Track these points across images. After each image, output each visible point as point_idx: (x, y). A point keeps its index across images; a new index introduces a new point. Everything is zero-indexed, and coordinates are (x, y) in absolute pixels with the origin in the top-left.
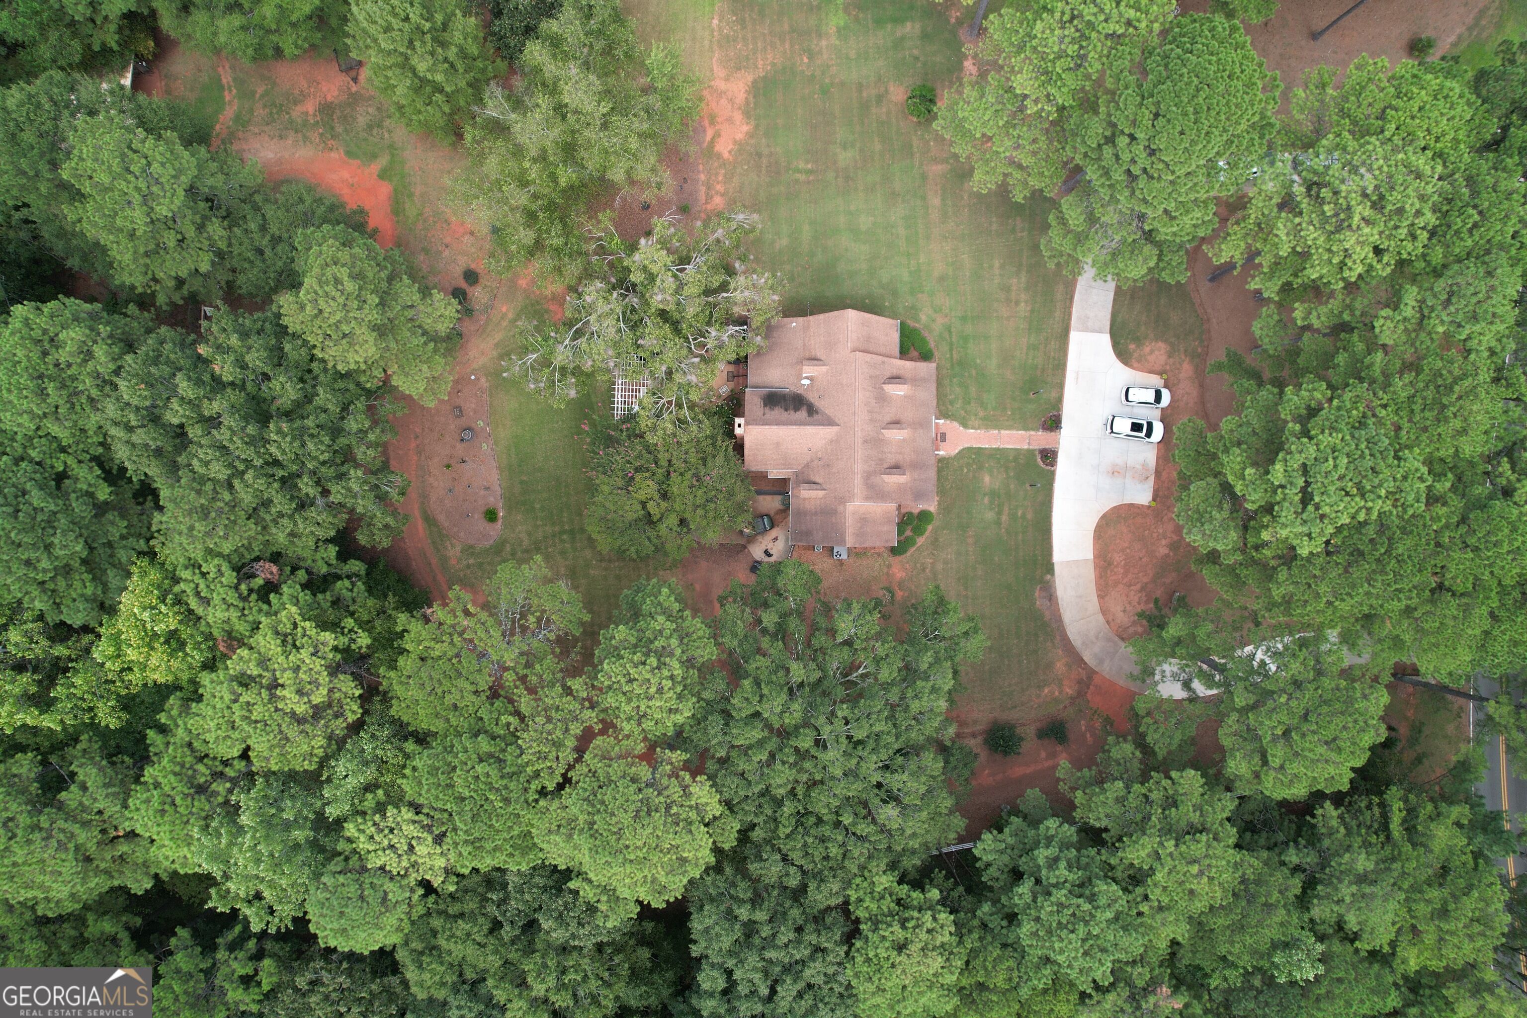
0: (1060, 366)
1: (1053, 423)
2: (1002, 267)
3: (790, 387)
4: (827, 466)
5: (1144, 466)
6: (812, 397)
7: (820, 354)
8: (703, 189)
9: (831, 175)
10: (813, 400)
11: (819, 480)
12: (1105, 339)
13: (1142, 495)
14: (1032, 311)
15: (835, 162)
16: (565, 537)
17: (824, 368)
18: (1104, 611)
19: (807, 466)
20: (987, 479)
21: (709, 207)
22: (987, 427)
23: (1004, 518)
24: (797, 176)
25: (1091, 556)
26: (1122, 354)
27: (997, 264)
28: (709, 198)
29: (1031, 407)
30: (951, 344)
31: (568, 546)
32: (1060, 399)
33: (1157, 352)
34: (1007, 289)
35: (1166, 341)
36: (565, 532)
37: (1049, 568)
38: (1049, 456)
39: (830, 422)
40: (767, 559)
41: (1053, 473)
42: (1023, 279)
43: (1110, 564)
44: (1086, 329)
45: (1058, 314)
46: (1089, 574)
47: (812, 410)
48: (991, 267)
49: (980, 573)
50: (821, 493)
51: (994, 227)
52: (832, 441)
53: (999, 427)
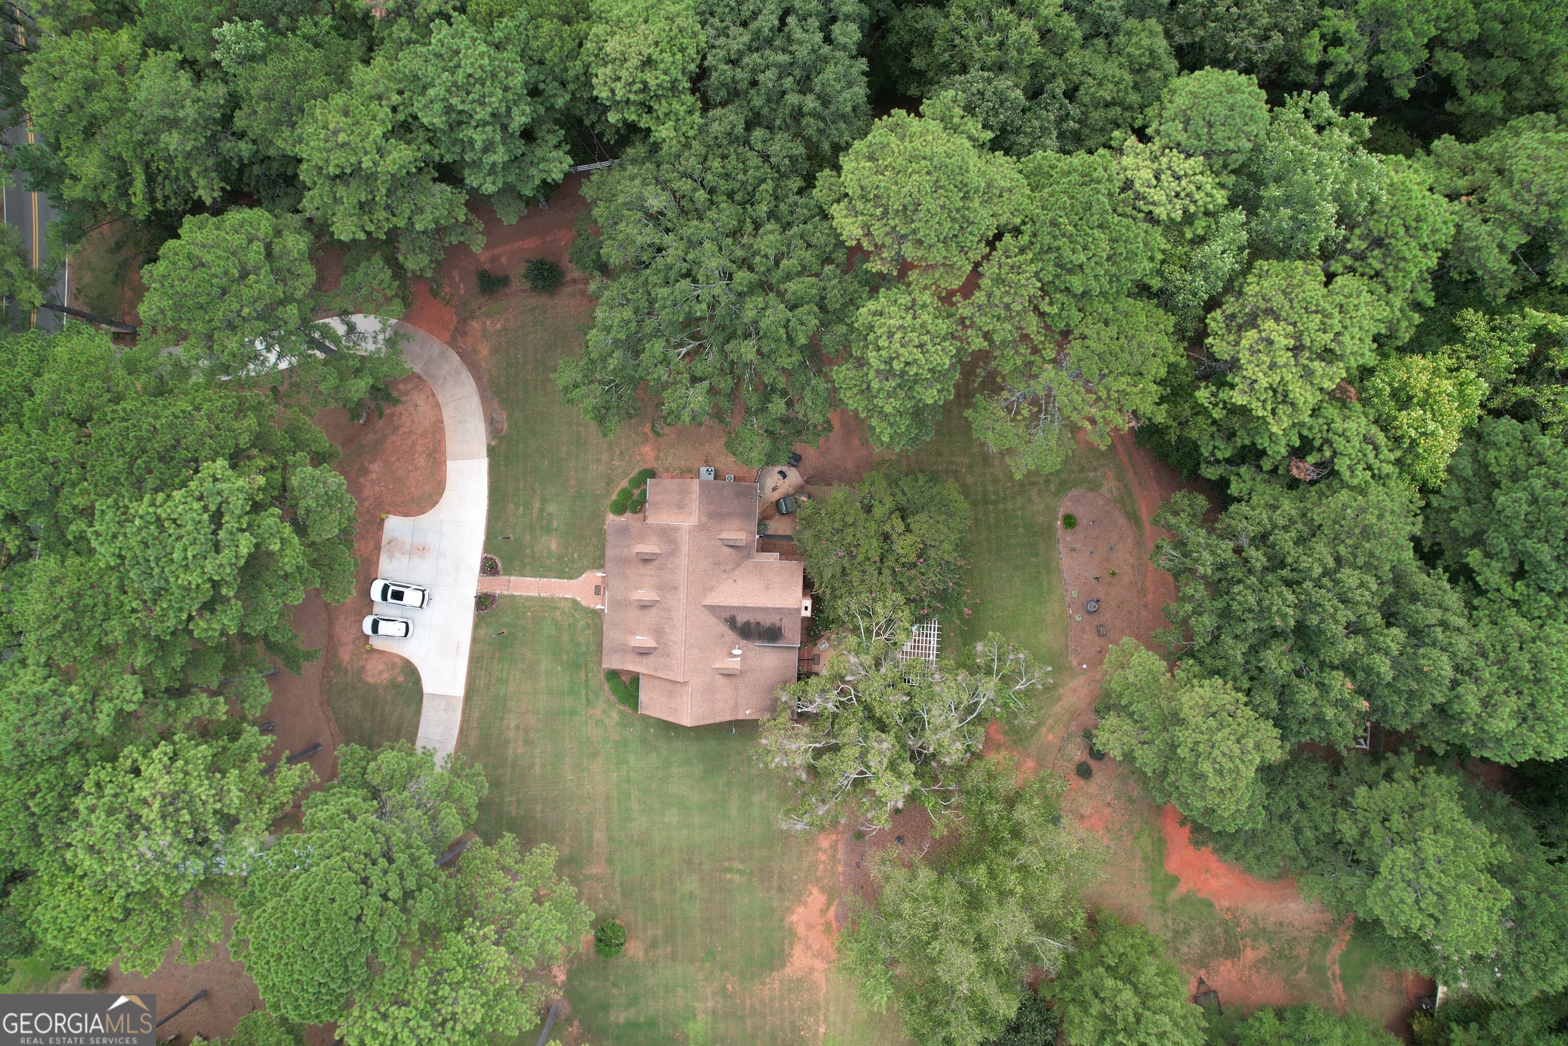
0: (475, 661)
1: (484, 602)
2: (532, 766)
3: (754, 646)
4: (717, 564)
5: (391, 556)
6: (731, 636)
7: (722, 681)
8: (840, 856)
9: (706, 867)
10: (730, 633)
11: (725, 549)
12: (427, 688)
13: (394, 525)
14: (502, 718)
15: (702, 880)
16: (993, 497)
17: (717, 665)
18: (437, 406)
19: (738, 565)
20: (554, 546)
21: (834, 837)
22: (552, 599)
23: (537, 505)
24: (742, 867)
25: (450, 464)
26: (410, 671)
27: (537, 769)
28: (834, 846)
29: (506, 620)
30: (587, 687)
31: (990, 488)
32: (476, 626)
33: (375, 673)
34: (528, 743)
35: (366, 683)
36: (993, 502)
37: (492, 452)
38: (489, 568)
39: (712, 609)
40: (784, 469)
41: (485, 550)
42: (510, 752)
43: (430, 455)
44: (447, 698)
45: (476, 715)
46: (451, 445)
47: (731, 622)
48: (543, 766)
49: (564, 449)
50: (724, 535)
51: (539, 807)
52: (711, 589)
53: (540, 599)
